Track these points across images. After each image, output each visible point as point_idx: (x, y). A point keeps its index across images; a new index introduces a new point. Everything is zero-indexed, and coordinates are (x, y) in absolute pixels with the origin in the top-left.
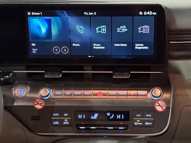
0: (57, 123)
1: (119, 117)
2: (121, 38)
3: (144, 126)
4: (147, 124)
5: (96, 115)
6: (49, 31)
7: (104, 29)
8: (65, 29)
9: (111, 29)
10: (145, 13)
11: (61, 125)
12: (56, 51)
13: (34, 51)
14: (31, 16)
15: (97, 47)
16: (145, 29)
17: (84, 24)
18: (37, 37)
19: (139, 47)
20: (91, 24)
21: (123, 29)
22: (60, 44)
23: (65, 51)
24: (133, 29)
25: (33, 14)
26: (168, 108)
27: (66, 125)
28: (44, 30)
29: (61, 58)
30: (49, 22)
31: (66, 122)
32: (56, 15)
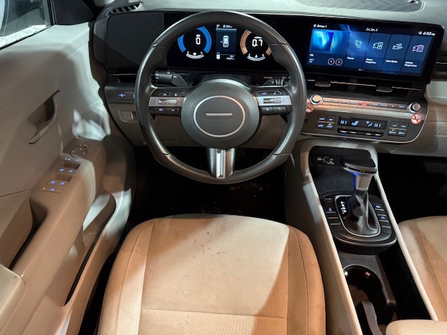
0: (321, 126)
1: (376, 125)
2: (394, 55)
3: (397, 135)
4: (400, 133)
5: (357, 122)
6: (329, 44)
7: (380, 45)
8: (345, 43)
9: (388, 46)
10: (424, 34)
11: (325, 128)
12: (331, 62)
13: (311, 61)
14: (317, 28)
15: (369, 61)
16: (420, 48)
17: (363, 39)
18: (316, 48)
19: (408, 64)
20: (370, 40)
21: (399, 46)
22: (335, 56)
23: (339, 63)
24: (407, 48)
25: (319, 26)
26: (422, 122)
27: (329, 129)
28: (324, 42)
29: (334, 69)
30: (331, 35)
31: (330, 126)
32: (339, 29)
